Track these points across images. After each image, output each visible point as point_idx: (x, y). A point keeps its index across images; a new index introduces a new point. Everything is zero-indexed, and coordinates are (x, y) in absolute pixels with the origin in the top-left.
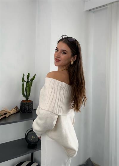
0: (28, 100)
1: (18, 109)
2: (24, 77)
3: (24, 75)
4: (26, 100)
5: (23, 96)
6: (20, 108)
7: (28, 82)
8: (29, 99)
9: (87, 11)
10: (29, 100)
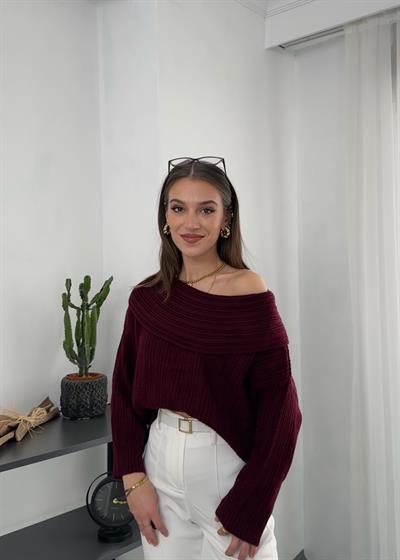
0: (86, 374)
1: (52, 409)
2: (69, 291)
3: (69, 283)
4: (80, 375)
5: (67, 360)
6: (61, 405)
7: (85, 307)
8: (90, 371)
9: (273, 49)
10: (91, 374)
